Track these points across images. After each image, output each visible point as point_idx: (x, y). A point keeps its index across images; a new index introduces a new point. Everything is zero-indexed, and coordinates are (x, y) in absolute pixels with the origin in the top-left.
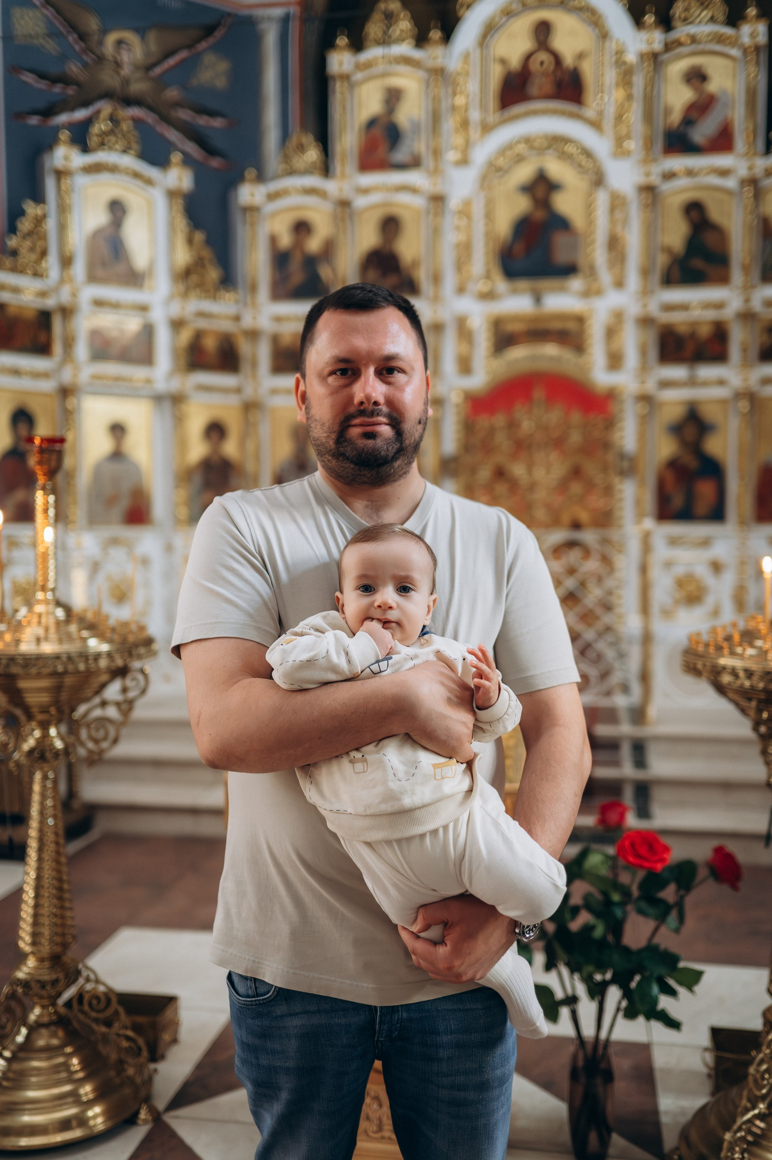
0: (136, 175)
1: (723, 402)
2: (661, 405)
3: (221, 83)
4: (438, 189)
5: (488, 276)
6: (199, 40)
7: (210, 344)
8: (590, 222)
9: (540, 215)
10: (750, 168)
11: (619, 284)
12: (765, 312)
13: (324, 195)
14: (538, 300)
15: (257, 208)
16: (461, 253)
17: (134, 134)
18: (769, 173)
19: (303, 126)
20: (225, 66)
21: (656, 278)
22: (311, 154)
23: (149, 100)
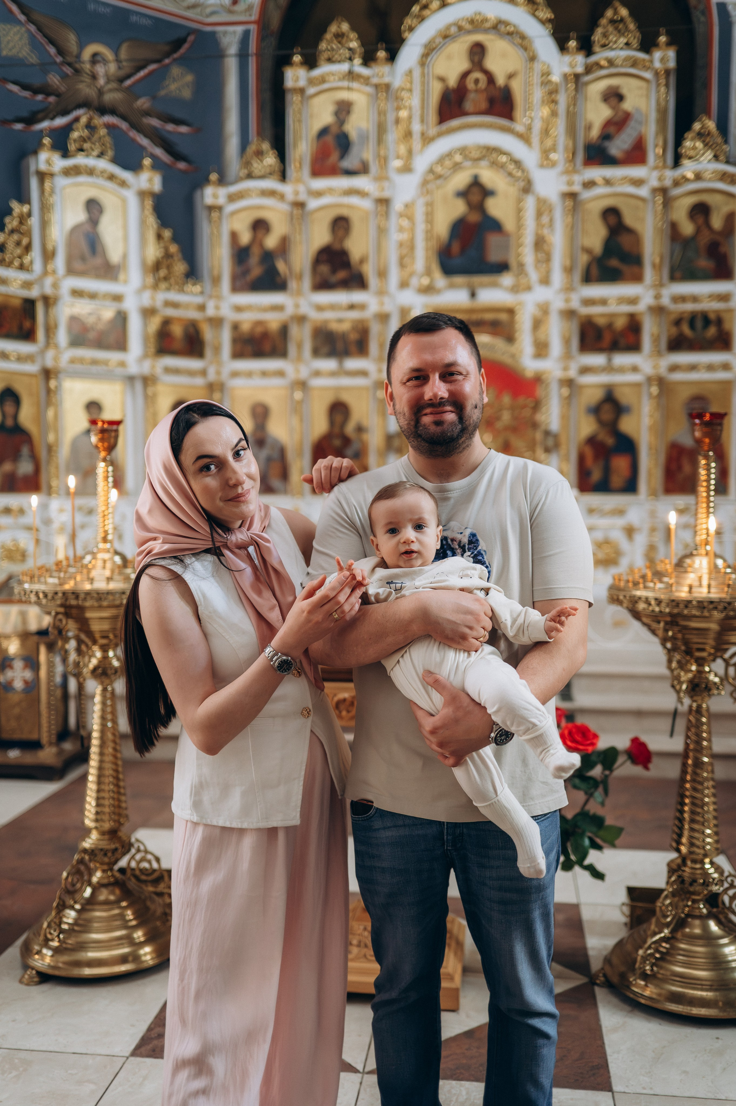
0: (112, 177)
1: (637, 385)
2: (581, 387)
3: (187, 94)
4: (386, 194)
5: (428, 272)
6: (168, 55)
7: (177, 330)
8: (520, 225)
9: (474, 218)
10: (660, 179)
11: (546, 281)
12: (673, 307)
13: (282, 197)
14: (473, 295)
15: (220, 209)
16: (405, 251)
17: (108, 140)
18: (676, 183)
19: (260, 134)
20: (189, 78)
21: (578, 275)
22: (271, 160)
23: (122, 109)
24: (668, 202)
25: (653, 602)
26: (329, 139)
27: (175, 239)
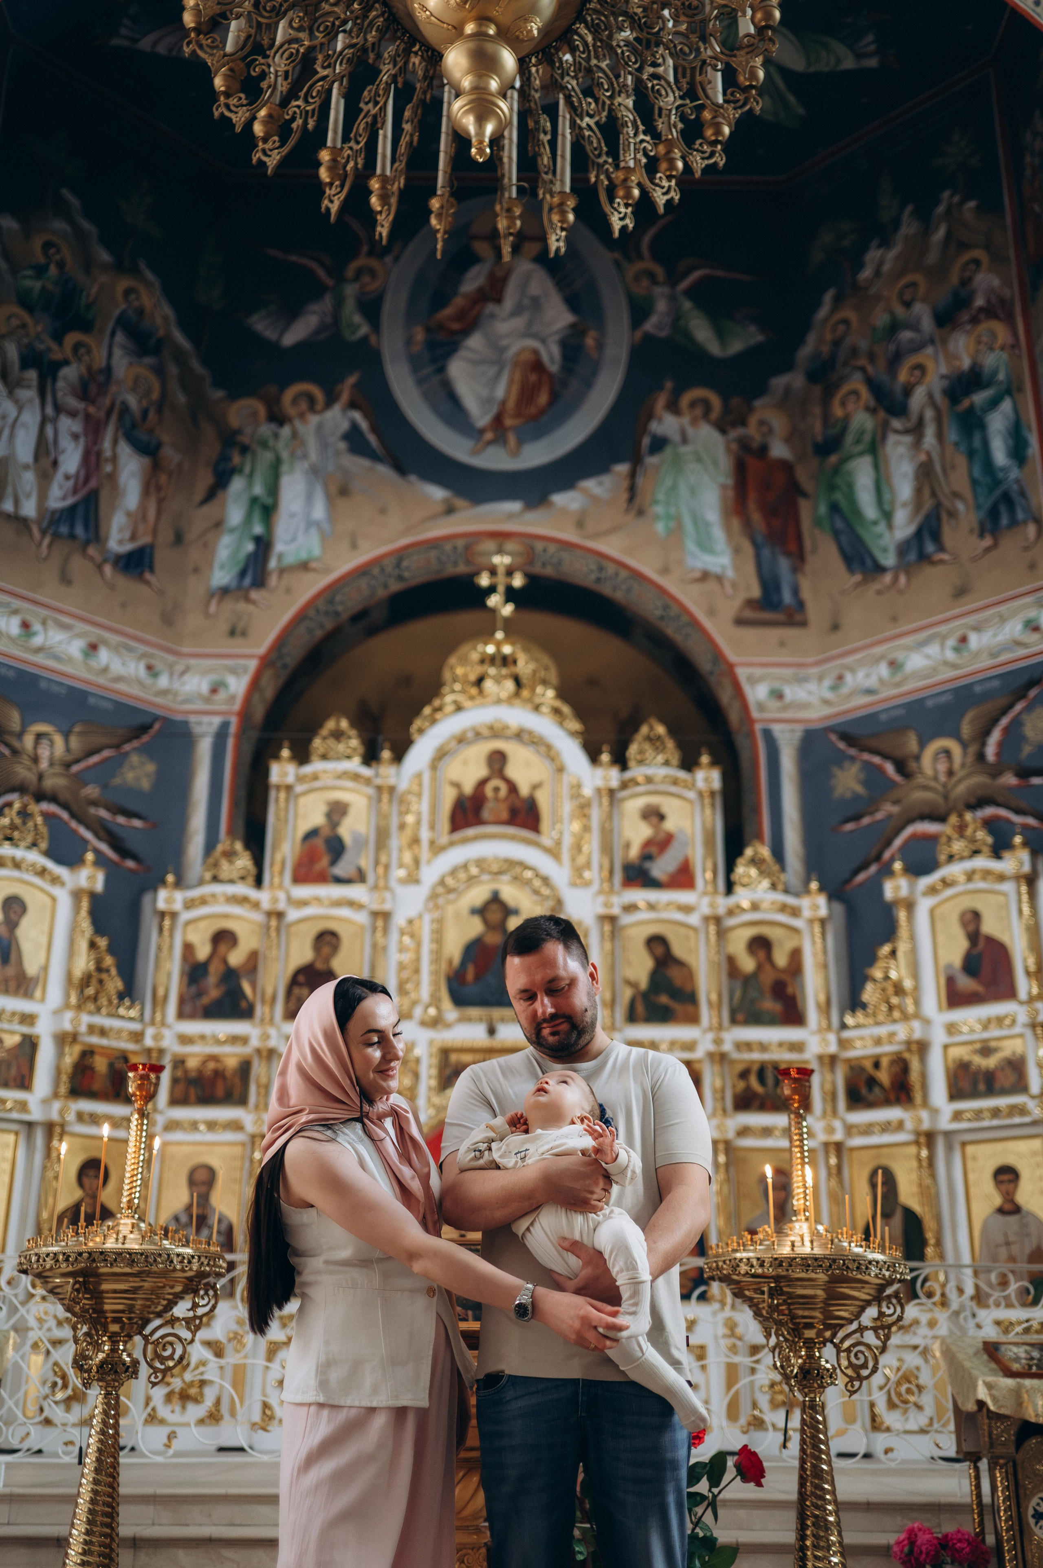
0: (42, 872)
3: (146, 785)
4: (387, 907)
5: (435, 1001)
6: (128, 740)
7: (100, 1064)
9: (493, 938)
10: (712, 905)
12: (735, 1055)
13: (256, 905)
14: (492, 1031)
15: (174, 915)
16: (405, 974)
17: (44, 830)
18: (731, 913)
19: (231, 832)
20: (151, 767)
21: (620, 1013)
22: (244, 861)
23: (64, 796)
24: (722, 933)
25: (755, 1262)
26: (319, 842)
27: (110, 950)
